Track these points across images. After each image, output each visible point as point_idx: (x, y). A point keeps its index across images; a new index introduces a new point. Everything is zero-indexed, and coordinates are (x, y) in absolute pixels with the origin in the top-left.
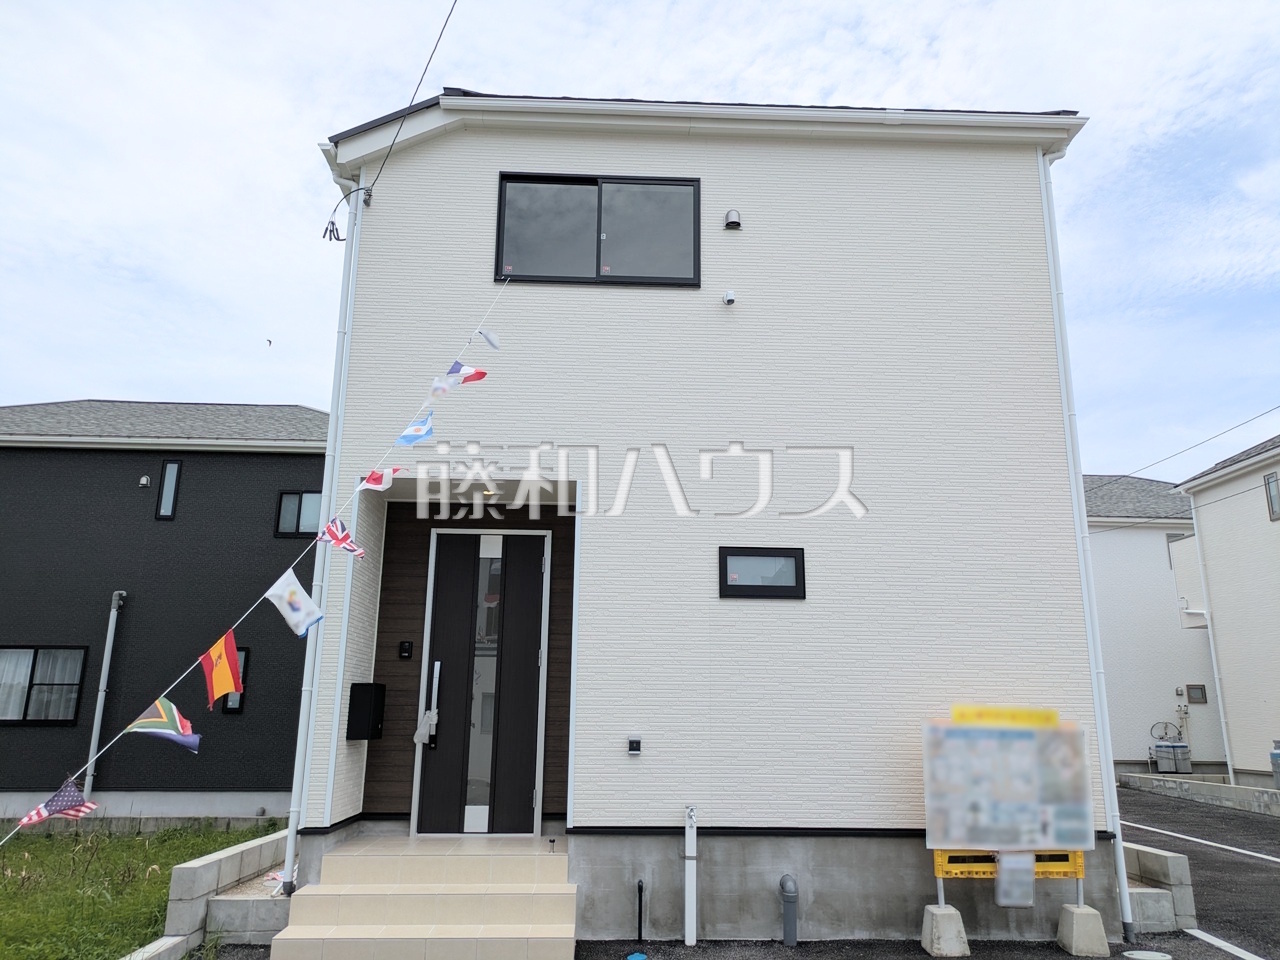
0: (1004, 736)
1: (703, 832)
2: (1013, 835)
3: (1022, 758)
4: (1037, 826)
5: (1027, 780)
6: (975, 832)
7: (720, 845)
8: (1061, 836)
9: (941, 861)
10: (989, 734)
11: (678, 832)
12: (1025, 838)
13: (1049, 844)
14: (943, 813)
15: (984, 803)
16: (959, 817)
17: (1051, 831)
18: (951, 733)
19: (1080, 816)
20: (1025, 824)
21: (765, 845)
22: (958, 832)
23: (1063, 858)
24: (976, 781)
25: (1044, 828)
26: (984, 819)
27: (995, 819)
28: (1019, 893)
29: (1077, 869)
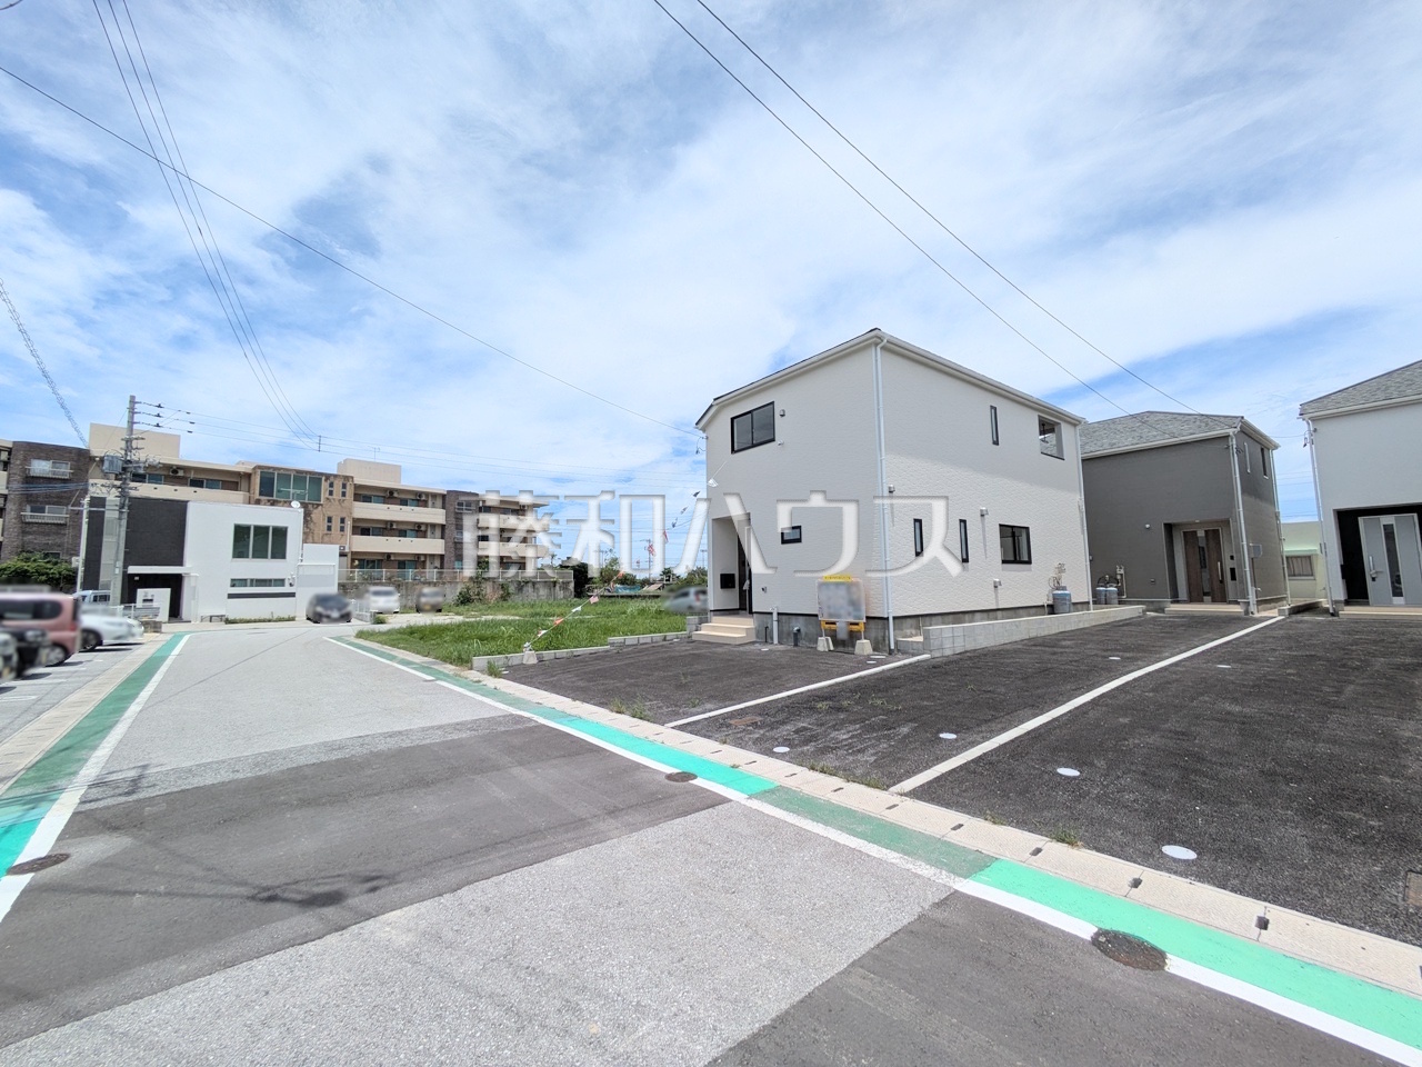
0: (837, 584)
1: (779, 614)
2: (839, 616)
3: (842, 592)
4: (847, 614)
5: (844, 599)
6: (831, 615)
7: (784, 617)
8: (855, 617)
9: (823, 624)
10: (833, 584)
11: (771, 613)
12: (843, 617)
13: (853, 621)
14: (822, 609)
15: (832, 606)
16: (825, 609)
17: (852, 615)
18: (823, 584)
19: (860, 611)
20: (843, 612)
21: (794, 617)
22: (825, 615)
23: (857, 624)
24: (829, 599)
25: (850, 615)
26: (832, 611)
27: (835, 611)
28: (842, 635)
29: (861, 627)
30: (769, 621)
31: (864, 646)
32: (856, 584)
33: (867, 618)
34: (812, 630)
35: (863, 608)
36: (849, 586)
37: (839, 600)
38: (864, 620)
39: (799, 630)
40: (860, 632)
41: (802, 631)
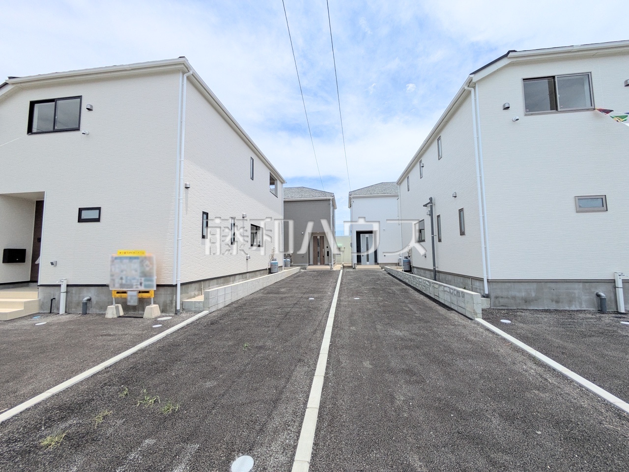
0: (131, 258)
1: (68, 286)
2: (130, 286)
3: (136, 265)
4: (139, 283)
5: (136, 271)
6: (122, 285)
7: (74, 289)
8: (145, 286)
9: (114, 293)
10: (126, 258)
12: (135, 287)
13: (142, 288)
14: (113, 280)
15: (124, 277)
16: (117, 281)
17: (143, 285)
18: (116, 258)
19: (151, 281)
20: (134, 282)
21: (85, 288)
22: (117, 285)
23: (147, 292)
24: (122, 271)
25: (141, 284)
26: (124, 282)
27: (126, 282)
28: (133, 301)
29: (151, 295)
30: (57, 293)
31: (152, 311)
32: (149, 259)
33: (158, 286)
34: (104, 298)
35: (155, 278)
36: (142, 260)
37: (132, 271)
38: (155, 289)
39: (89, 300)
40: (150, 298)
41: (93, 299)
